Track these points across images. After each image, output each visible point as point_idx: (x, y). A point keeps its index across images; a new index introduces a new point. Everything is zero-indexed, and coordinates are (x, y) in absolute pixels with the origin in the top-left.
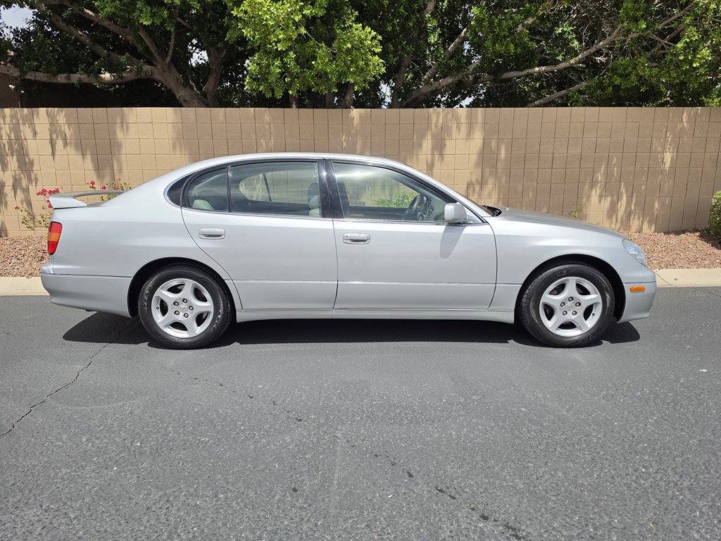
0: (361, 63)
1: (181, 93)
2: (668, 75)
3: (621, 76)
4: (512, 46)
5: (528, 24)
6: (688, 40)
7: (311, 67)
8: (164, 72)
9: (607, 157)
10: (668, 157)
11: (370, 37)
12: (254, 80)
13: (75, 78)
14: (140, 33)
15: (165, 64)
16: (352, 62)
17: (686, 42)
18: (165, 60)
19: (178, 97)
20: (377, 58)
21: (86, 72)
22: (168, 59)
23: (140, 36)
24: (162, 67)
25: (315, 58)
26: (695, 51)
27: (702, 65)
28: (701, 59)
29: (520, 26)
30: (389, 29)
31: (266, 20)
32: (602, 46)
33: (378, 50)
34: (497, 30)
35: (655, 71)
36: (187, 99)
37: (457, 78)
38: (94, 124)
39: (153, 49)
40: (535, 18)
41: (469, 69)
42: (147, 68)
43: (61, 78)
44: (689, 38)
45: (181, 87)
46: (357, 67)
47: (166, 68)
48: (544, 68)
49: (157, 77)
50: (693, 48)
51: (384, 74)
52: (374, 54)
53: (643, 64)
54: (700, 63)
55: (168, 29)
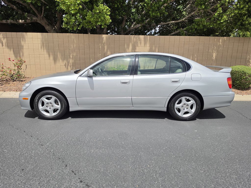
0: (102, 18)
1: (47, 28)
2: (213, 25)
3: (197, 25)
4: (159, 14)
5: (165, 6)
6: (219, 13)
7: (85, 19)
8: (41, 20)
9: (192, 54)
10: (214, 55)
11: (106, 9)
12: (66, 24)
13: (9, 21)
14: (31, 6)
15: (41, 17)
16: (99, 17)
17: (218, 13)
18: (41, 16)
19: (46, 29)
20: (108, 16)
21: (13, 19)
22: (42, 16)
23: (31, 7)
24: (40, 18)
25: (86, 16)
26: (222, 17)
27: (224, 22)
28: (223, 19)
29: (162, 7)
30: (116, 6)
31: (67, 2)
32: (193, 14)
33: (109, 14)
34: (153, 8)
35: (208, 24)
36: (49, 29)
37: (142, 25)
38: (12, 38)
39: (36, 12)
40: (167, 4)
41: (146, 22)
42: (34, 18)
43: (4, 21)
44: (219, 12)
45: (47, 25)
46: (101, 19)
47: (41, 19)
48: (173, 22)
49: (39, 22)
50: (221, 15)
51: (111, 22)
52: (107, 15)
53: (204, 21)
54: (223, 21)
55: (38, 5)
